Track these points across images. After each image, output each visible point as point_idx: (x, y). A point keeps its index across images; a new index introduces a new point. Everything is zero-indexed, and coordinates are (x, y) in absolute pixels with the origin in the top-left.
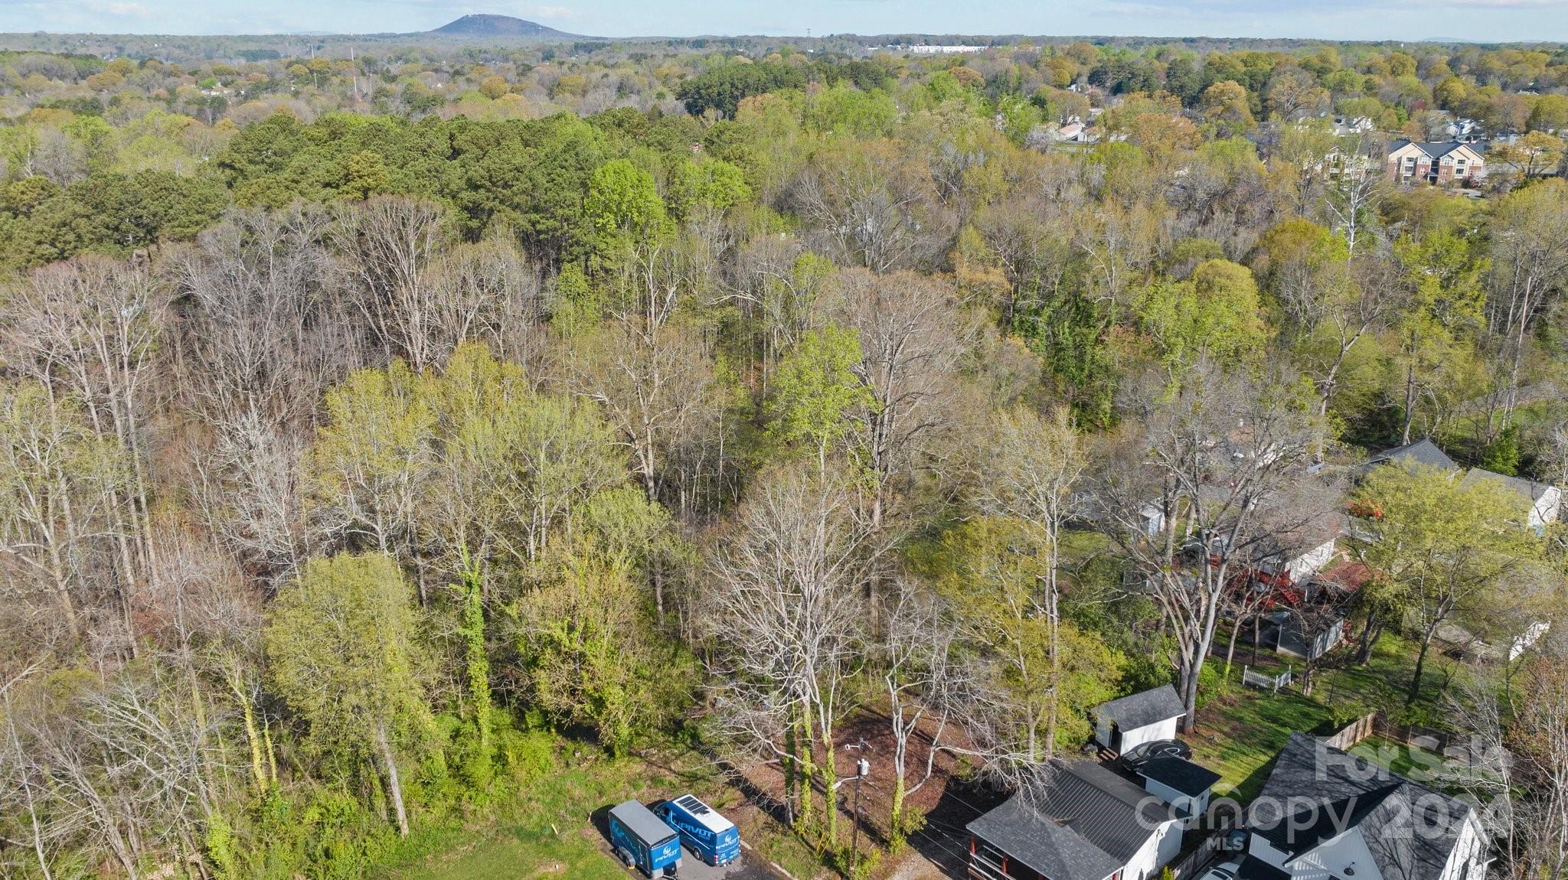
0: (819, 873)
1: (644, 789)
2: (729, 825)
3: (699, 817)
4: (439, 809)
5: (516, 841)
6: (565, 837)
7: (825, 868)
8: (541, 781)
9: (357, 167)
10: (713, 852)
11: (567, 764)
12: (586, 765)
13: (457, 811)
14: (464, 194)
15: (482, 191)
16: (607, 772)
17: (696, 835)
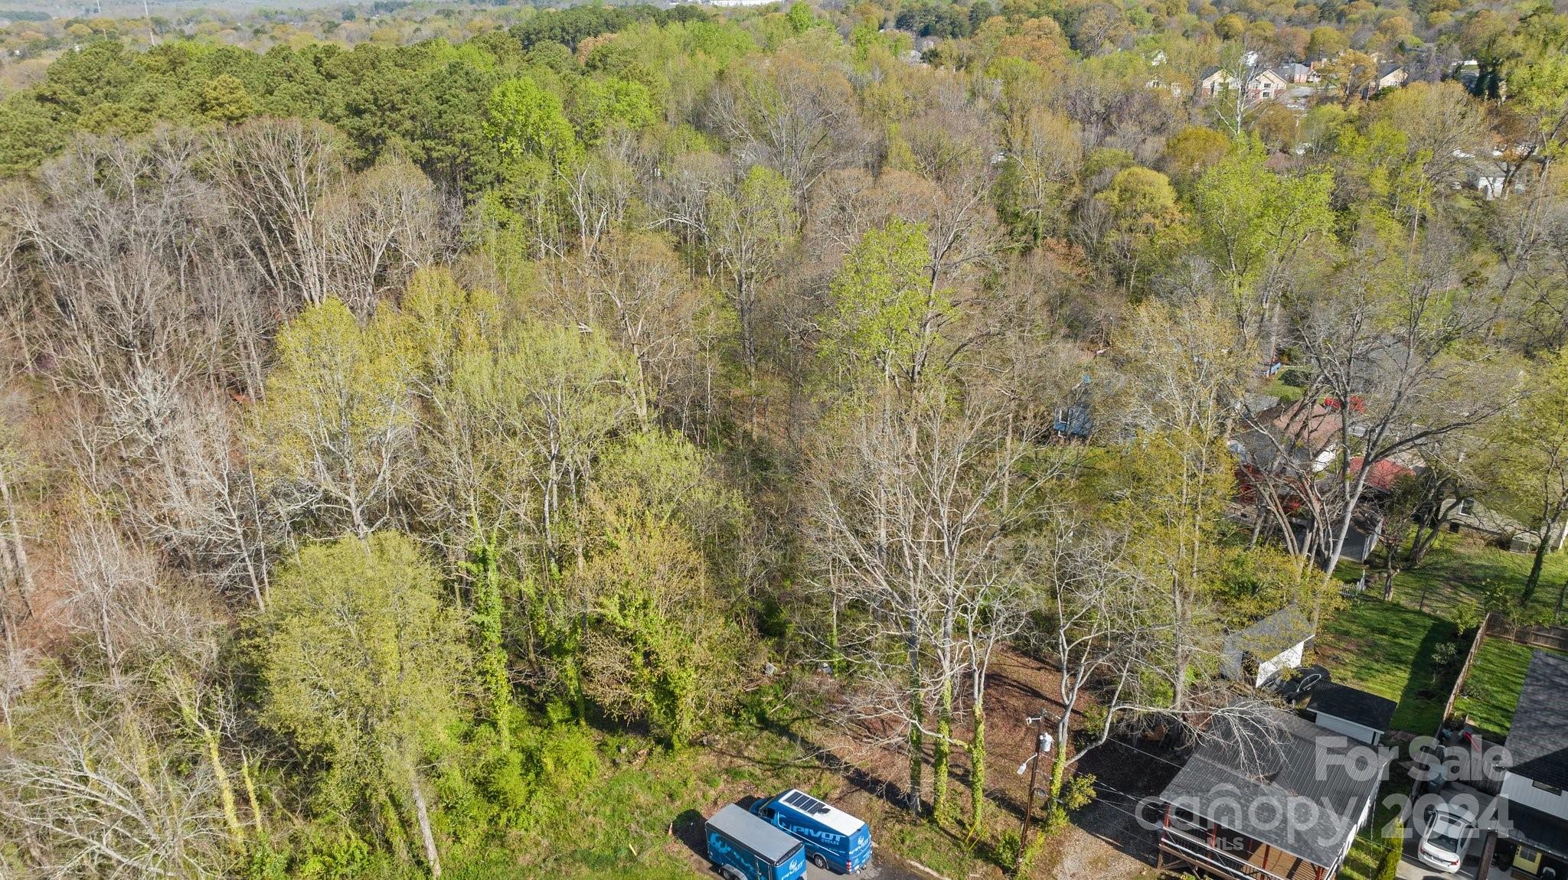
0: (974, 868)
1: (721, 785)
2: (859, 824)
3: (818, 817)
4: (472, 838)
5: (585, 871)
6: (646, 858)
7: (979, 862)
8: (590, 788)
9: (214, 94)
10: (846, 858)
11: (614, 763)
12: (638, 762)
13: (495, 836)
14: (345, 121)
15: (367, 116)
16: (668, 769)
17: (818, 840)
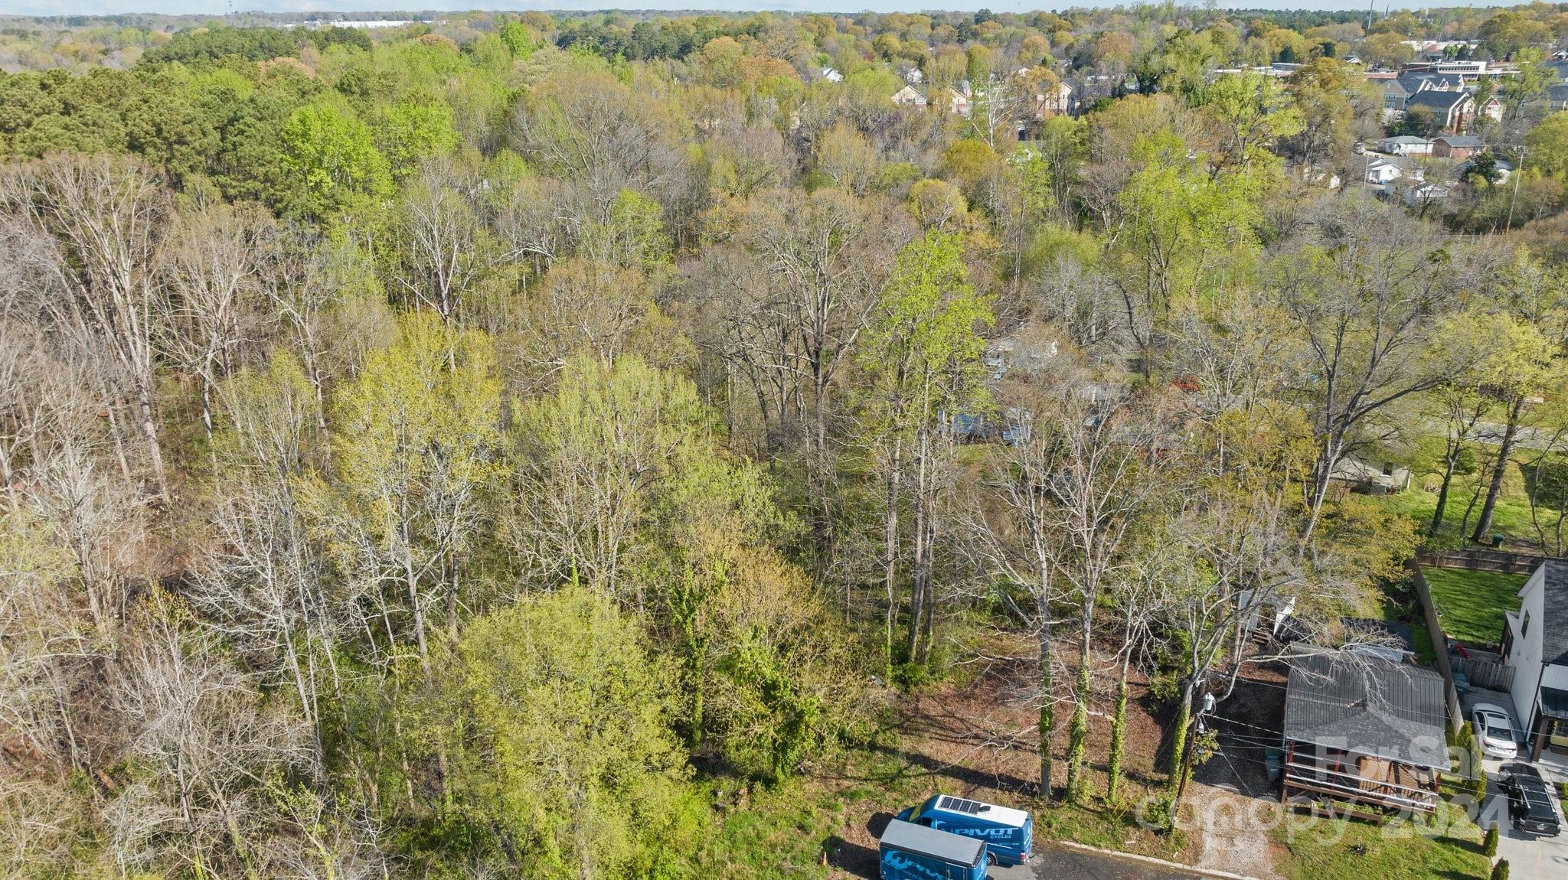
1: (845, 808)
3: (984, 816)
10: (1020, 849)
11: (718, 808)
16: (780, 803)
17: (987, 838)
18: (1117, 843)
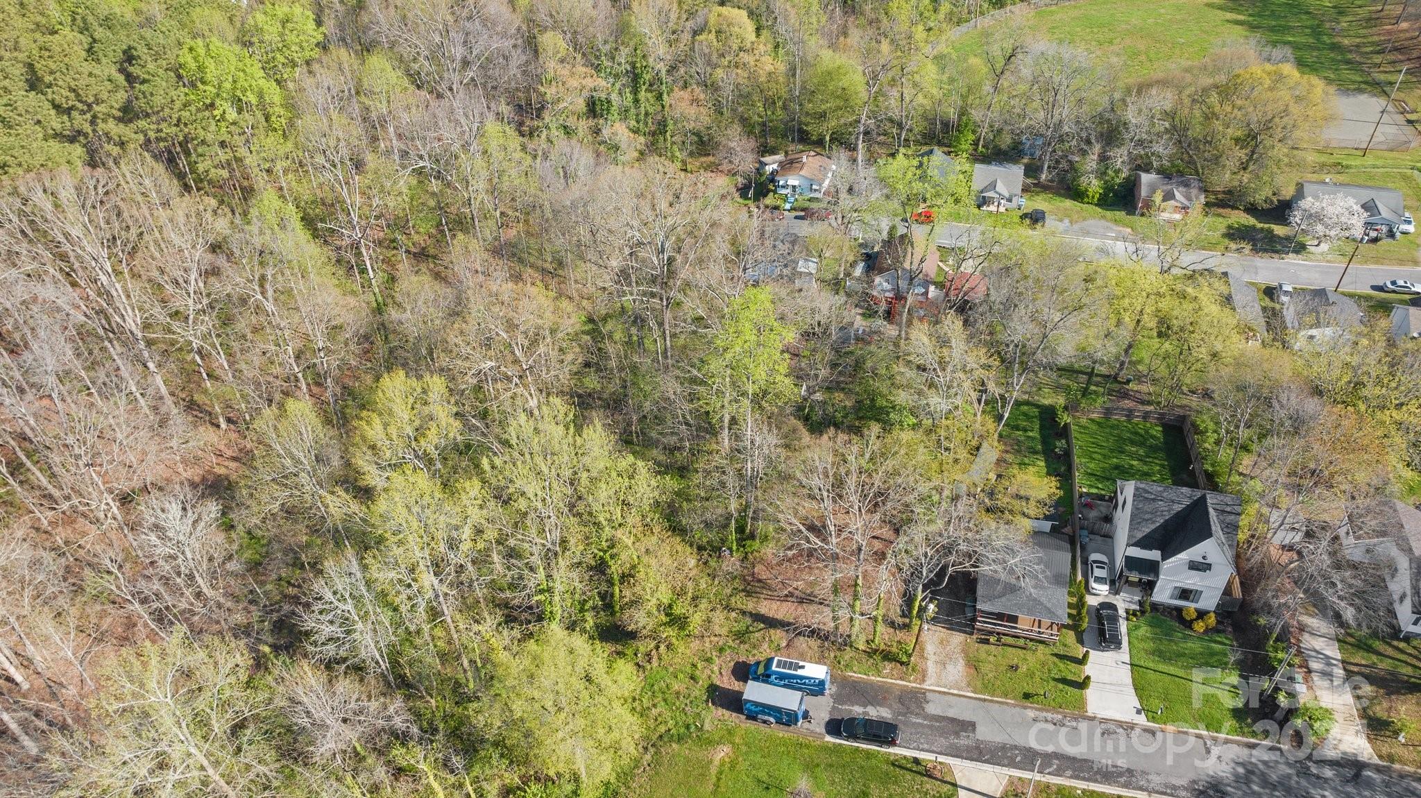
3: (800, 673)
11: (639, 665)
17: (803, 684)
18: (879, 673)
